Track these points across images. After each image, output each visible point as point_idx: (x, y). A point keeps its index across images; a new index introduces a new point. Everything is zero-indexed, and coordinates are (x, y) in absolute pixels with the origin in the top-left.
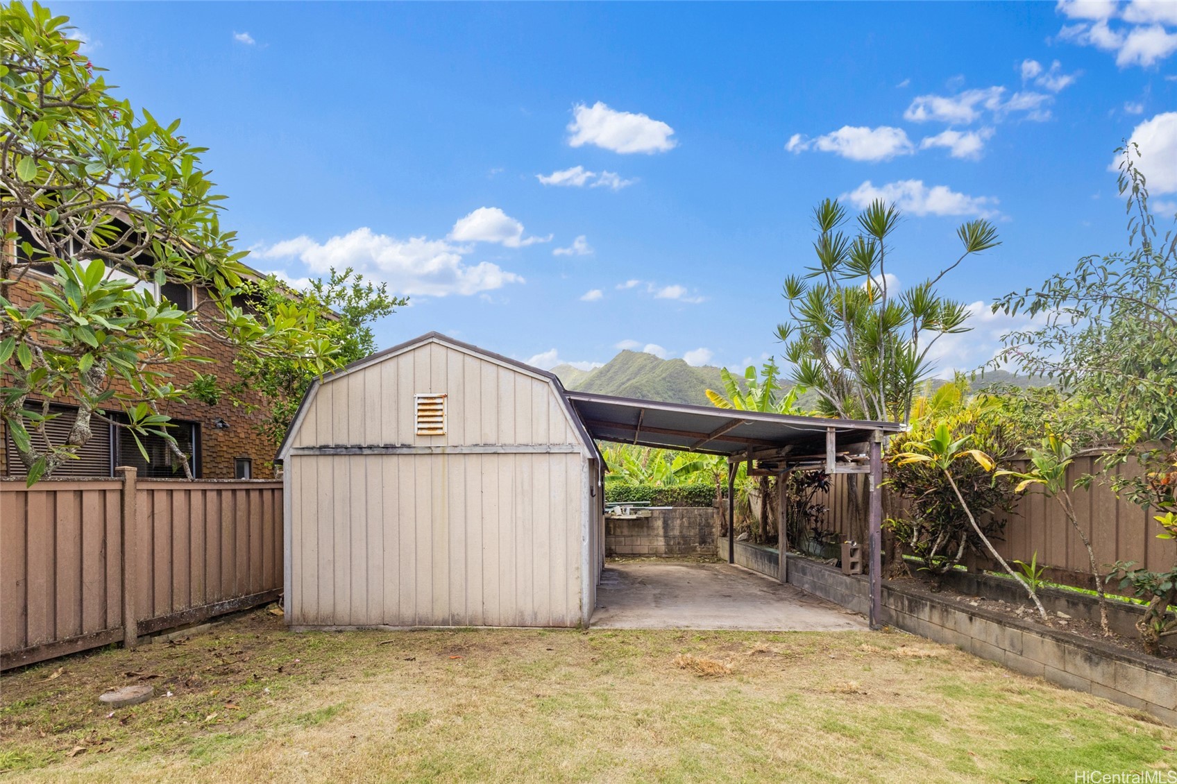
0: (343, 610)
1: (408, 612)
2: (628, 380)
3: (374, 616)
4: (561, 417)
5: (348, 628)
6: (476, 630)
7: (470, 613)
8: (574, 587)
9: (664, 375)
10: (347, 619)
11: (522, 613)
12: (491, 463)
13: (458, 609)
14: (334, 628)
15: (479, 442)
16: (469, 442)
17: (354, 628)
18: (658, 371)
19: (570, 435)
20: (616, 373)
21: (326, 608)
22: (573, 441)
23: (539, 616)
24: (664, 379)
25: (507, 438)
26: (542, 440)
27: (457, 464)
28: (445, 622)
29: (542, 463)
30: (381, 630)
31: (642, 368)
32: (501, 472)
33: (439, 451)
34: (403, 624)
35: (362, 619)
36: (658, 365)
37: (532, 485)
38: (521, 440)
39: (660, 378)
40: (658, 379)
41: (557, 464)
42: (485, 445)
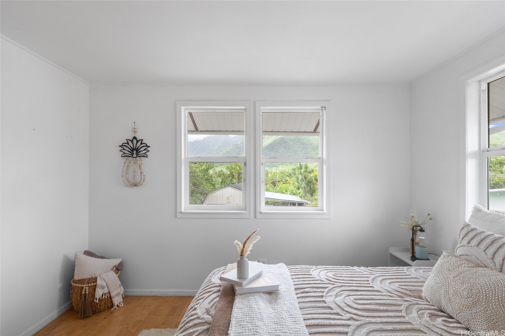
15: (237, 204)
16: (235, 204)
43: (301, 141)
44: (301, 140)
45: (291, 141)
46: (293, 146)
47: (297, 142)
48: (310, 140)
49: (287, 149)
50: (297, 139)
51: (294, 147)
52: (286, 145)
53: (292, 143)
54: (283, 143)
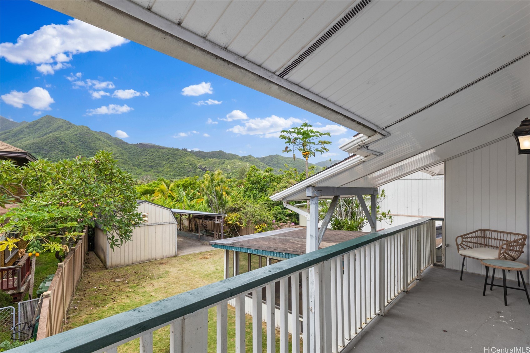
0: (122, 262)
1: (138, 260)
2: (51, 132)
3: (130, 262)
4: (172, 217)
5: (124, 266)
6: (154, 261)
7: (152, 258)
8: (174, 249)
9: (75, 133)
10: (123, 264)
11: (164, 256)
12: (157, 227)
13: (150, 257)
14: (120, 267)
15: (155, 222)
16: (153, 223)
17: (125, 266)
18: (71, 131)
19: (173, 220)
20: (41, 127)
21: (118, 262)
22: (174, 221)
23: (167, 256)
24: (76, 135)
25: (161, 221)
26: (168, 221)
27: (150, 228)
28: (147, 261)
29: (168, 226)
30: (132, 265)
31: (60, 127)
32: (159, 229)
33: (146, 225)
34: (137, 263)
35: (127, 263)
36: (71, 127)
37: (166, 230)
38: (164, 222)
39: (73, 134)
40: (72, 134)
41: (171, 226)
42: (156, 223)
43: (86, 144)
44: (86, 142)
45: (72, 142)
46: (74, 149)
47: (80, 145)
48: (99, 144)
49: (65, 153)
50: (81, 141)
51: (77, 150)
52: (62, 147)
53: (72, 145)
54: (59, 143)
